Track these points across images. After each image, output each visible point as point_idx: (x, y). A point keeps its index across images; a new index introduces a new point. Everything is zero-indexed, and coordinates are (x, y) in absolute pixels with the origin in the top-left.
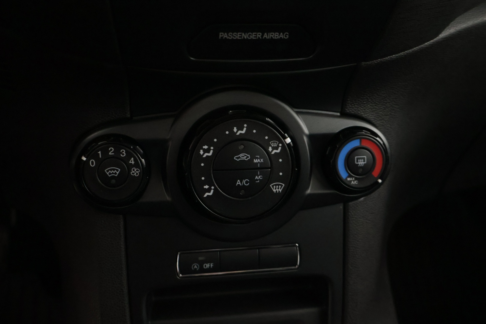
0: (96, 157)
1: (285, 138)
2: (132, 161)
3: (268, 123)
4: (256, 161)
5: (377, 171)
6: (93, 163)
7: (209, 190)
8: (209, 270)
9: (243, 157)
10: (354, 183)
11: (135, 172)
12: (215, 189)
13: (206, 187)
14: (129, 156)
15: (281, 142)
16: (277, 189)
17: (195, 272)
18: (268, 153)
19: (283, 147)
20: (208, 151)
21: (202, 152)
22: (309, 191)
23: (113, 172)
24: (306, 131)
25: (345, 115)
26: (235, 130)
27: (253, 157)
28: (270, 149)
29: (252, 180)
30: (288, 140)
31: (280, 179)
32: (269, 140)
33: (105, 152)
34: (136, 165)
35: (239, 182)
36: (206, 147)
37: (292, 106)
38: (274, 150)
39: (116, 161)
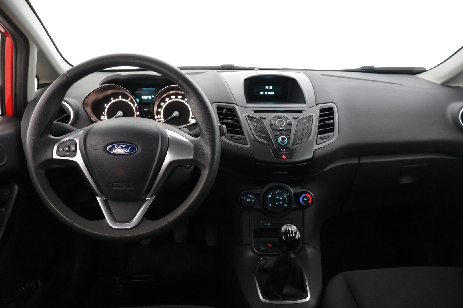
0: (245, 197)
1: (287, 193)
2: (253, 198)
3: (284, 190)
4: (281, 199)
5: (310, 202)
6: (244, 198)
7: (270, 205)
8: (269, 225)
9: (278, 198)
10: (304, 204)
11: (253, 200)
12: (271, 205)
13: (269, 204)
14: (252, 197)
15: (286, 194)
16: (286, 205)
17: (265, 225)
18: (284, 197)
19: (287, 196)
20: (270, 196)
21: (268, 196)
22: (293, 206)
23: (249, 200)
24: (293, 192)
25: (302, 188)
26: (276, 191)
27: (280, 198)
28: (284, 196)
29: (280, 203)
30: (288, 194)
31: (286, 203)
32: (284, 194)
33: (247, 196)
34: (254, 199)
35: (277, 203)
36: (269, 195)
37: (290, 186)
38: (285, 196)
39: (249, 198)
